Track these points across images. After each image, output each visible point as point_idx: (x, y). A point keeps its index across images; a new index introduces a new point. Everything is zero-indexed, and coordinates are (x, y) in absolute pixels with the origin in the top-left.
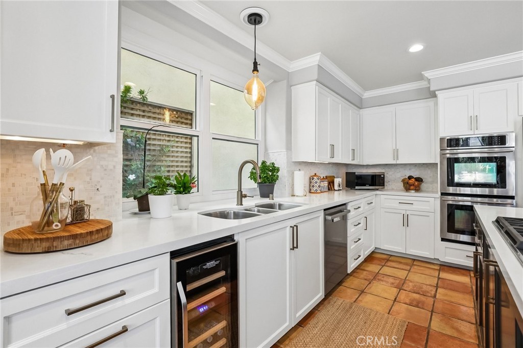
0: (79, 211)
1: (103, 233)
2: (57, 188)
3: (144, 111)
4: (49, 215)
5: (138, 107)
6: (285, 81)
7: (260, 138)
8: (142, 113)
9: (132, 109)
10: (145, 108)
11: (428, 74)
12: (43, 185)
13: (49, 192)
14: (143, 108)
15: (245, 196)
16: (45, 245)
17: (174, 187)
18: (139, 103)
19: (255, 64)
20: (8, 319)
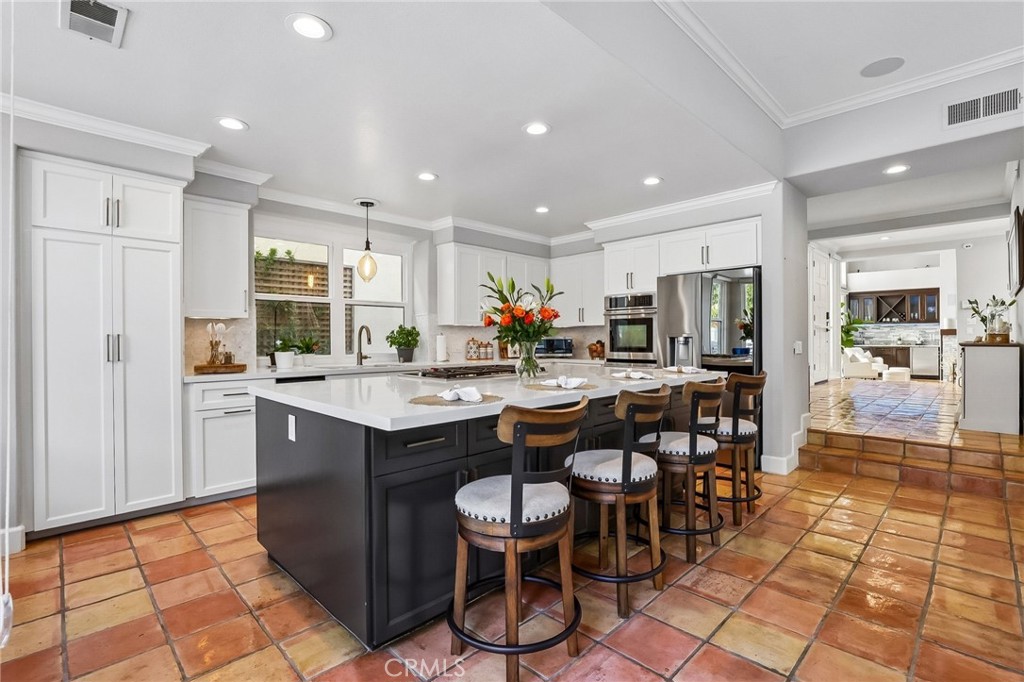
0: (228, 357)
1: (242, 368)
2: (217, 343)
3: (294, 271)
4: (214, 357)
5: (287, 267)
6: (427, 242)
7: (406, 301)
8: (291, 274)
9: (281, 270)
10: (296, 268)
11: (590, 225)
12: (211, 342)
13: (214, 345)
14: (293, 268)
15: (366, 357)
16: (214, 370)
17: (299, 348)
18: (288, 263)
19: (368, 243)
20: (203, 391)
